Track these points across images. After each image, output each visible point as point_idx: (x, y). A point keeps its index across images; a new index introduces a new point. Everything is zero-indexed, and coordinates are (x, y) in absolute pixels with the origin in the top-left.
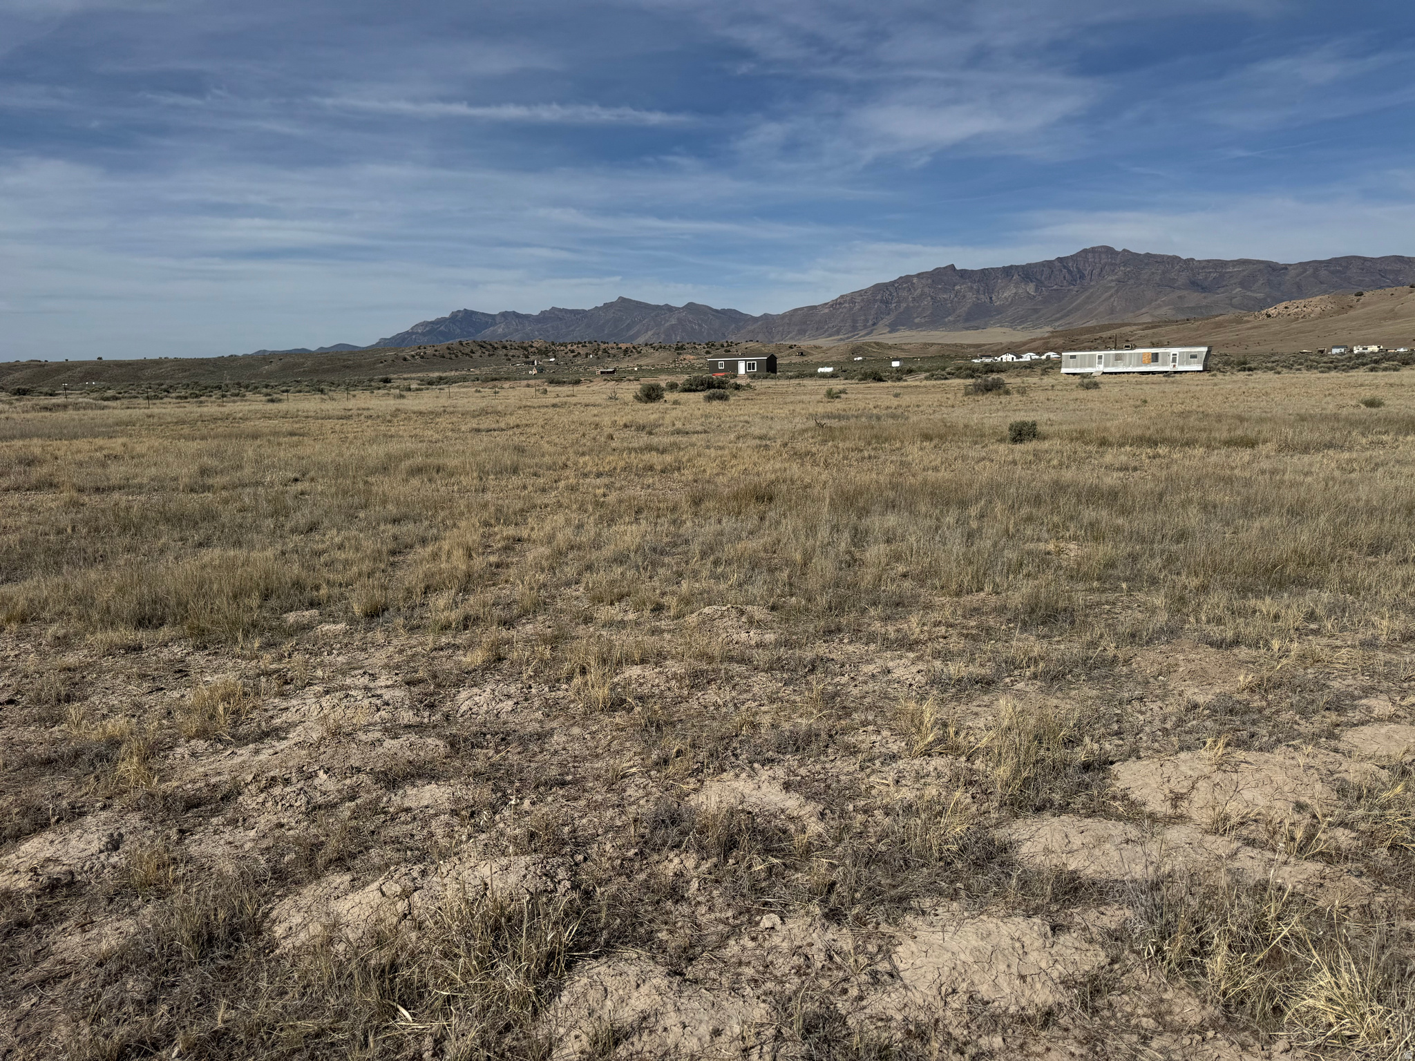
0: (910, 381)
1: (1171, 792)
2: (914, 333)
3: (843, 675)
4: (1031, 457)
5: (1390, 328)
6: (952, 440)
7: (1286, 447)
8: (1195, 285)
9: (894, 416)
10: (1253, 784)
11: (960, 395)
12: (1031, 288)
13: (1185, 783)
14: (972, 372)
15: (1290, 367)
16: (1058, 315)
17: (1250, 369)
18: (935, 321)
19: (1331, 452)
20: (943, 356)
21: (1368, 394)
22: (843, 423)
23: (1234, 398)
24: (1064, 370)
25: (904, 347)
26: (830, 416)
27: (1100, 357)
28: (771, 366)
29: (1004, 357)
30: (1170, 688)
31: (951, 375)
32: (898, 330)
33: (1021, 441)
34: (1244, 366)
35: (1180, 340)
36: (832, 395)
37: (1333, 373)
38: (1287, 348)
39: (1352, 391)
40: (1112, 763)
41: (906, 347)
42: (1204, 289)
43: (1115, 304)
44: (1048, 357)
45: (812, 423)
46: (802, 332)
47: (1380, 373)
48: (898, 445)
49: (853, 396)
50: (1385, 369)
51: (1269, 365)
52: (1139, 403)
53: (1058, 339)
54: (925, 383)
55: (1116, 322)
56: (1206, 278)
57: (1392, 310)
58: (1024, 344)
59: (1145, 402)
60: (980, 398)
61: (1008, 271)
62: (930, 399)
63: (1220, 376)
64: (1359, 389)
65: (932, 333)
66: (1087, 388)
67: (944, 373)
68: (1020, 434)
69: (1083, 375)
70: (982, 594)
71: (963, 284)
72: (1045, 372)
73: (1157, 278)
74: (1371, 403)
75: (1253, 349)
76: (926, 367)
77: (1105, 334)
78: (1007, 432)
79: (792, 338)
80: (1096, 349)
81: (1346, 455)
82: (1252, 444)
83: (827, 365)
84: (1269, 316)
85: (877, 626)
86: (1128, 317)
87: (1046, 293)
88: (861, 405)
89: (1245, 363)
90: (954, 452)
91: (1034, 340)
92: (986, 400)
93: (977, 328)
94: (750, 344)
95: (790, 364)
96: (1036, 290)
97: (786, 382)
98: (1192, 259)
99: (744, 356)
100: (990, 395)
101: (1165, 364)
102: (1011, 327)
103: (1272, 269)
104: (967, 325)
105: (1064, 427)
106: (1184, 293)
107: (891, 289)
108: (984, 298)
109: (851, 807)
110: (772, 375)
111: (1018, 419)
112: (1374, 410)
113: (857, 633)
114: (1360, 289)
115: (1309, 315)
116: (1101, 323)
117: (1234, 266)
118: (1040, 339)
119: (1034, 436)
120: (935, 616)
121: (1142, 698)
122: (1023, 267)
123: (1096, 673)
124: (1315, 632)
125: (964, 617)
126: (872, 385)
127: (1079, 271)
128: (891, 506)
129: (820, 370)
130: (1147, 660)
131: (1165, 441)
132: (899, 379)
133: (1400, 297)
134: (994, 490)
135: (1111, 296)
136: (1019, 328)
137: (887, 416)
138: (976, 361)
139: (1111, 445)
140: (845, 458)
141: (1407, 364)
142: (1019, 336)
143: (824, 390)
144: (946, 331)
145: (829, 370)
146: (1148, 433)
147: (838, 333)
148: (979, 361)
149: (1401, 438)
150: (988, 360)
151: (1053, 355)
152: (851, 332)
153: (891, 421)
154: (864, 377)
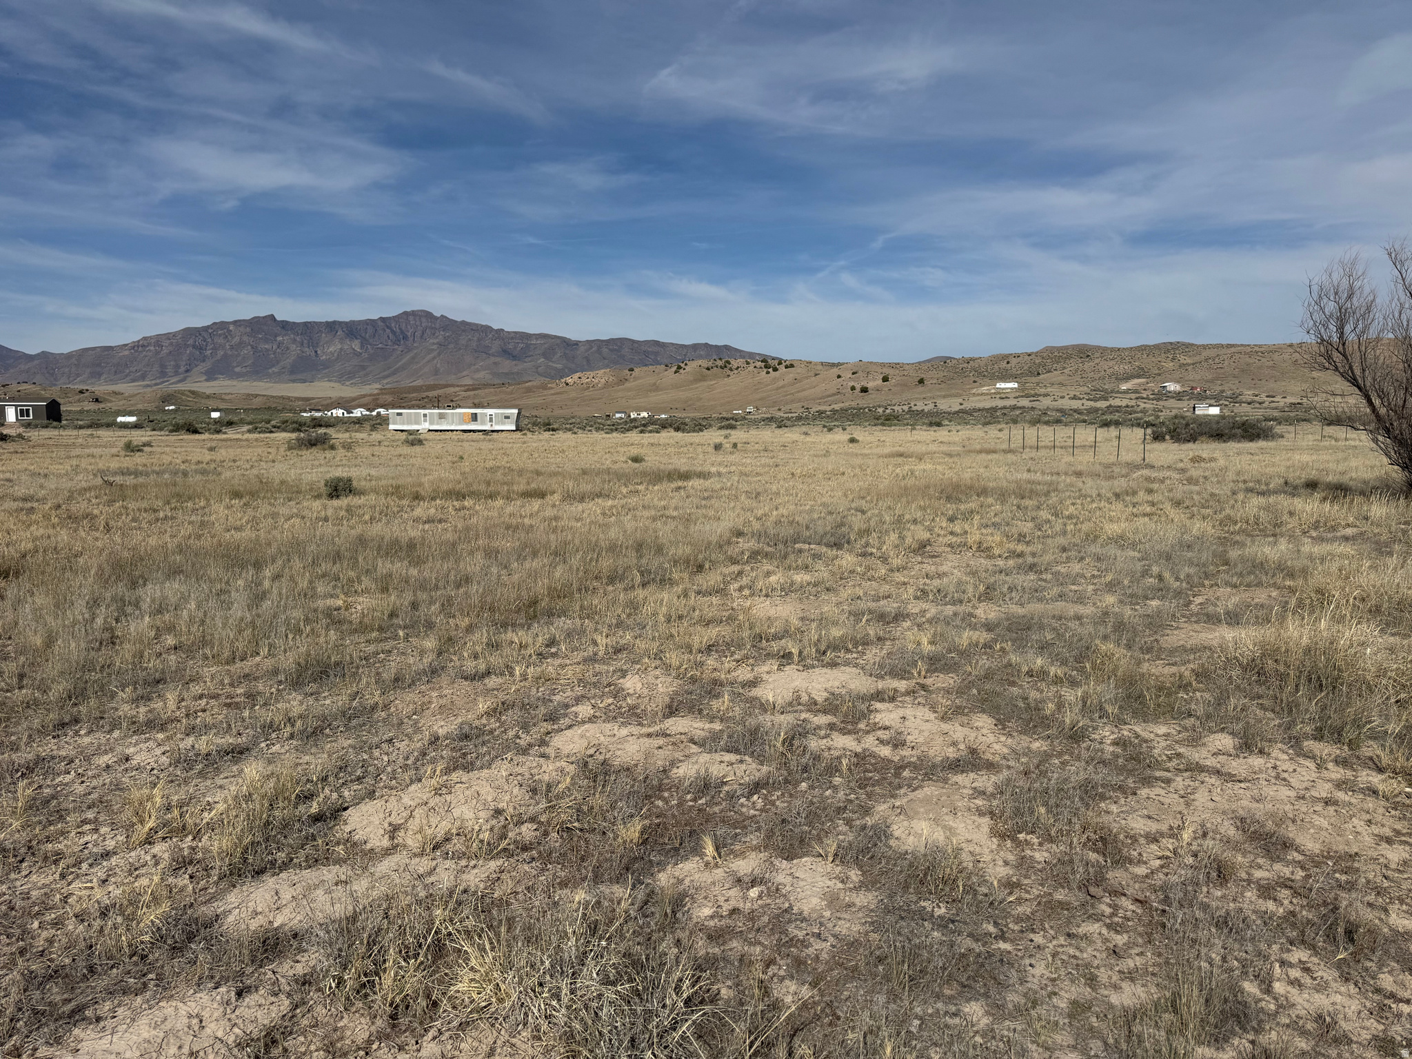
0: (231, 434)
1: (390, 824)
2: (235, 383)
3: (69, 773)
4: (343, 513)
5: (655, 398)
6: (264, 497)
7: (569, 497)
8: (506, 353)
9: (204, 472)
10: (463, 802)
11: (282, 450)
12: (356, 345)
13: (404, 814)
14: (299, 426)
15: (583, 429)
16: (386, 373)
17: (553, 430)
18: (259, 369)
19: (600, 501)
20: (269, 408)
21: (634, 451)
22: (141, 480)
23: (537, 455)
24: (391, 427)
25: (223, 396)
26: (123, 472)
27: (425, 415)
28: (53, 413)
29: (334, 411)
30: (420, 725)
31: (277, 428)
32: (216, 379)
33: (338, 497)
34: (548, 427)
35: (498, 401)
36: (130, 448)
37: (615, 434)
38: (583, 412)
39: (626, 449)
40: (345, 809)
41: (227, 397)
42: (514, 358)
43: (438, 366)
44: (379, 413)
45: (99, 481)
46: (96, 375)
47: (647, 435)
48: (202, 504)
49: (159, 449)
50: (650, 432)
51: (568, 426)
52: (455, 459)
53: (387, 397)
54: (247, 436)
55: (441, 382)
56: (515, 348)
57: (655, 384)
58: (354, 399)
59: (462, 458)
60: (304, 452)
61: (332, 326)
62: (250, 453)
63: (529, 435)
64: (630, 448)
65: (255, 384)
66: (413, 445)
67: (268, 426)
68: (336, 490)
69: (410, 432)
70: (258, 659)
71: (285, 335)
72: (374, 428)
73: (474, 344)
74: (636, 460)
75: (558, 412)
76: (249, 419)
77: (432, 394)
78: (324, 490)
79: (82, 382)
80: (424, 407)
81: (610, 503)
82: (542, 495)
83: (130, 414)
84: (567, 384)
85: (126, 709)
86: (452, 379)
87: (372, 351)
88: (166, 459)
89: (549, 424)
90: (265, 508)
91: (364, 396)
92: (308, 454)
93: (304, 381)
94: (23, 387)
95: (81, 412)
96: (362, 346)
97: (75, 432)
98: (502, 330)
99: (14, 401)
100: (314, 450)
101: (483, 423)
102: (340, 382)
103: (568, 345)
104: (293, 377)
105: (383, 482)
106: (498, 359)
107: (204, 334)
108: (309, 351)
109: (36, 924)
110: (55, 423)
111: (337, 475)
112: (637, 465)
113: (98, 721)
114: (632, 366)
115: (597, 384)
116: (427, 383)
117: (537, 339)
118: (370, 395)
119: (350, 491)
120: (196, 689)
121: (391, 740)
122: (346, 323)
123: (354, 722)
124: (554, 655)
125: (232, 685)
126: (186, 437)
127: (402, 332)
128: (175, 572)
129: (120, 419)
130: (404, 702)
131: (472, 494)
132: (218, 432)
133: (659, 373)
134: (296, 547)
135: (434, 358)
136: (348, 383)
137: (196, 471)
138: (305, 414)
139: (423, 499)
140: (134, 520)
141: (665, 427)
142: (348, 391)
143: (121, 444)
144: (270, 382)
145: (132, 419)
146: (458, 487)
147: (143, 377)
148: (309, 415)
149: (650, 488)
150: (318, 414)
151: (382, 411)
152: (160, 378)
153: (199, 477)
154: (177, 429)
